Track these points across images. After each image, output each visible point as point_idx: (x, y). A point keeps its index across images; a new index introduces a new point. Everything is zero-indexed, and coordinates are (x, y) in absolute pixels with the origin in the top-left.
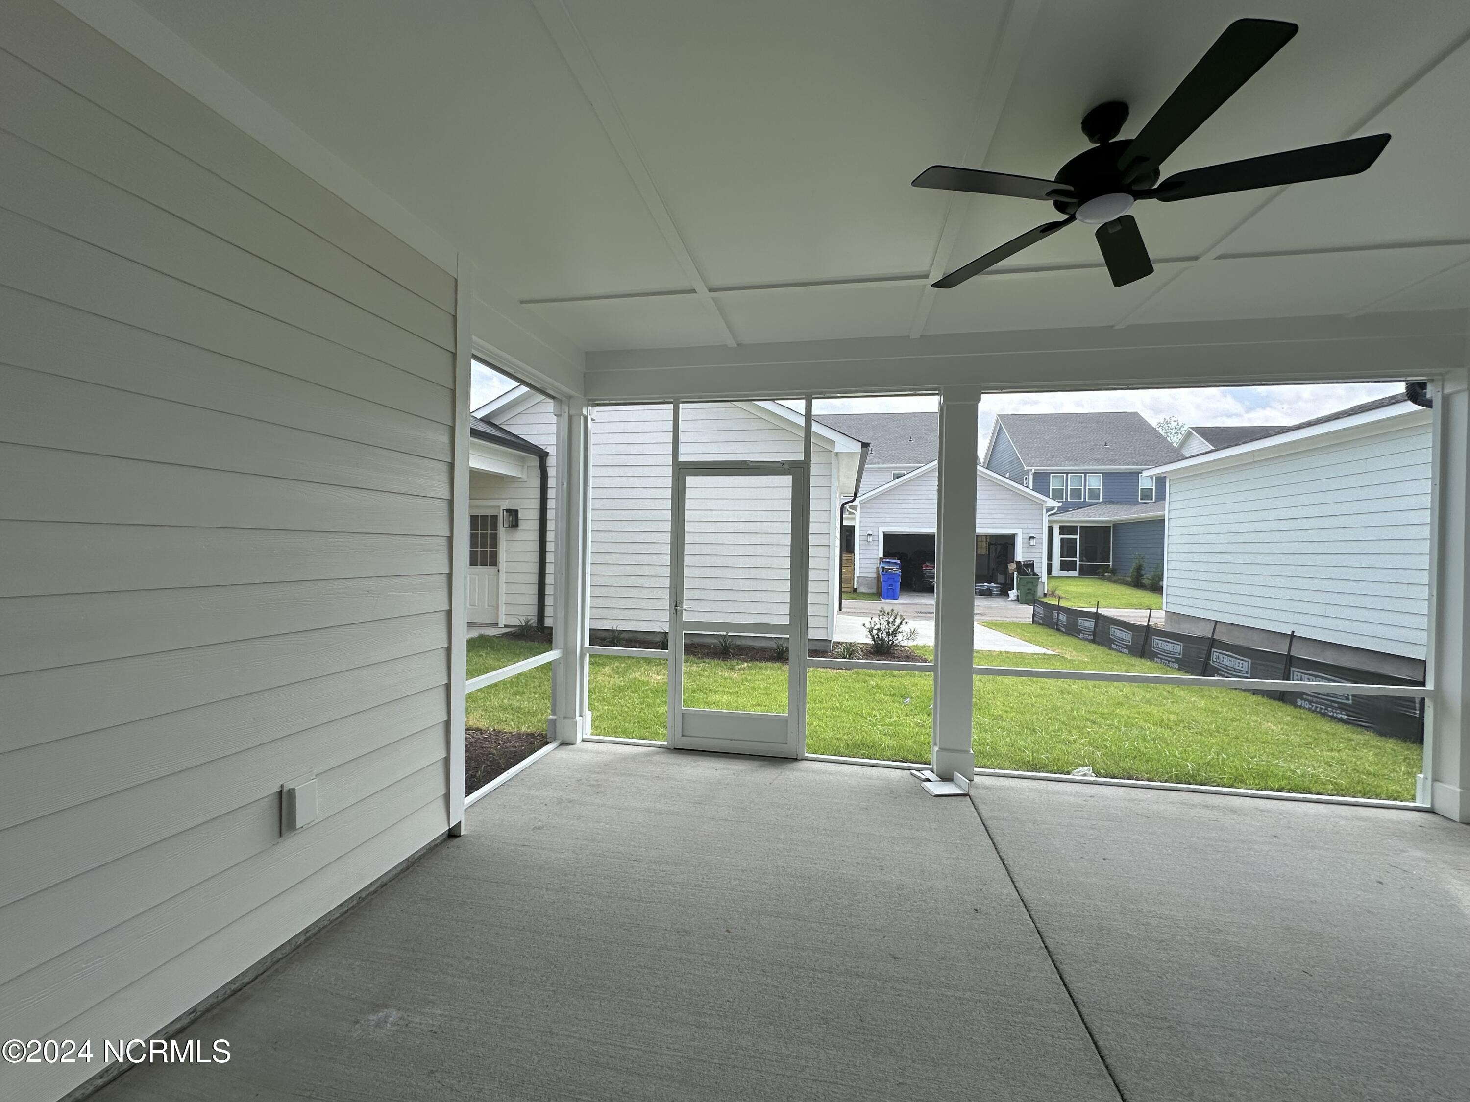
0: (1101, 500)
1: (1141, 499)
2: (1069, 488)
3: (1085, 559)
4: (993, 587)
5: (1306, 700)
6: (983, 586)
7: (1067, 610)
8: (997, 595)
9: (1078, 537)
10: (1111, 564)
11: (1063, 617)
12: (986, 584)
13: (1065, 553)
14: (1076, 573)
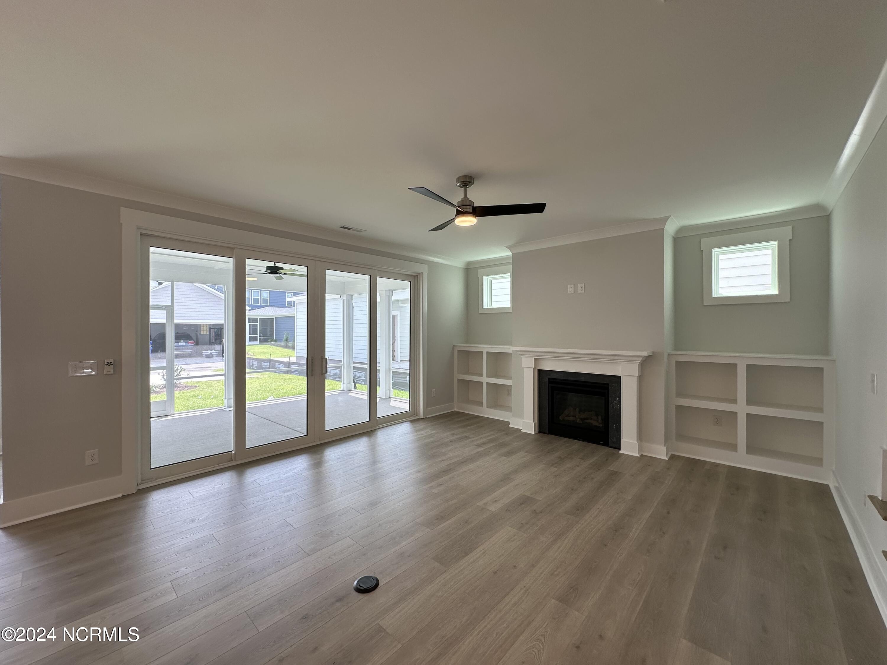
0: (269, 305)
1: (288, 305)
2: (253, 297)
3: (262, 335)
4: (213, 352)
5: (331, 377)
6: (208, 352)
7: (257, 360)
8: (216, 356)
9: (258, 324)
10: (274, 337)
11: (255, 363)
12: (209, 351)
13: (251, 332)
14: (258, 343)
